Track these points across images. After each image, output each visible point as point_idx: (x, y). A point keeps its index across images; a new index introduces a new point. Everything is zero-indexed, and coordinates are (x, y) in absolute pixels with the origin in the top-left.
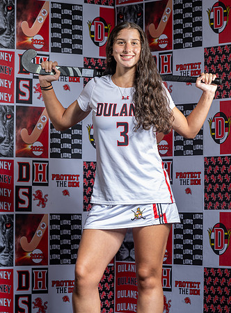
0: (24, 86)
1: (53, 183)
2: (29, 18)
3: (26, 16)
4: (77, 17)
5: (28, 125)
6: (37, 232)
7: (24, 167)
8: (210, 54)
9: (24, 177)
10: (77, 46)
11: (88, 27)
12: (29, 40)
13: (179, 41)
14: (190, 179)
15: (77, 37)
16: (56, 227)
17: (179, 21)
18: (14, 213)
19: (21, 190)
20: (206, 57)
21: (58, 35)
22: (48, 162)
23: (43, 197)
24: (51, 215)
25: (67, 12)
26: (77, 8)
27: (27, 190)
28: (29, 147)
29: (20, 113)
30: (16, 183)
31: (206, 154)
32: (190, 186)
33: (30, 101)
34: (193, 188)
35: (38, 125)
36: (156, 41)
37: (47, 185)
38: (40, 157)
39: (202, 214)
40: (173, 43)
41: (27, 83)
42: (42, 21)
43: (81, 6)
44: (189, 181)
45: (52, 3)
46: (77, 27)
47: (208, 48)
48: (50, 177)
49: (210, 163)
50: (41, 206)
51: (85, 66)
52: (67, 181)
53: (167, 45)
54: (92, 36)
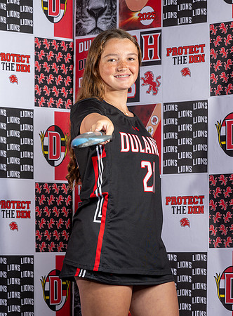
8: (219, 33)
10: (26, 22)
13: (172, 15)
14: (187, 205)
15: (26, 9)
16: (2, 274)
20: (212, 36)
31: (211, 171)
32: (187, 216)
34: (192, 218)
36: (136, 16)
39: (206, 253)
40: (163, 18)
44: (187, 209)
47: (215, 25)
49: (219, 184)
51: (36, 49)
52: (16, 210)
53: (152, 20)
54: (46, 8)
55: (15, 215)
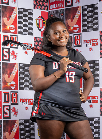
0: (6, 52)
1: (20, 103)
2: (8, 16)
3: (6, 15)
4: (30, 16)
5: (8, 73)
6: (14, 129)
7: (7, 95)
9: (7, 100)
10: (31, 31)
11: (35, 21)
12: (8, 28)
13: (85, 28)
15: (31, 26)
16: (23, 127)
17: (85, 18)
18: (2, 119)
19: (5, 107)
20: (100, 36)
21: (21, 25)
22: (18, 92)
23: (16, 111)
24: (20, 120)
25: (26, 13)
26: (30, 11)
27: (8, 107)
28: (9, 84)
29: (4, 66)
30: (3, 104)
33: (9, 60)
35: (13, 72)
36: (72, 28)
37: (18, 104)
38: (14, 89)
39: (99, 118)
40: (82, 29)
41: (7, 50)
42: (14, 18)
43: (32, 10)
44: (92, 101)
45: (18, 8)
46: (30, 21)
48: (19, 100)
50: (15, 115)
51: (35, 41)
52: (27, 102)
53: (78, 30)
54: (38, 26)
55: (27, 104)
